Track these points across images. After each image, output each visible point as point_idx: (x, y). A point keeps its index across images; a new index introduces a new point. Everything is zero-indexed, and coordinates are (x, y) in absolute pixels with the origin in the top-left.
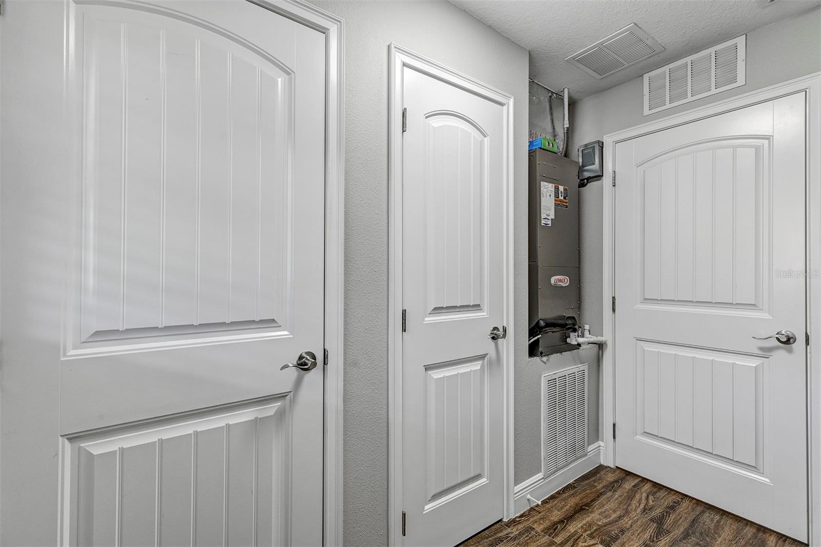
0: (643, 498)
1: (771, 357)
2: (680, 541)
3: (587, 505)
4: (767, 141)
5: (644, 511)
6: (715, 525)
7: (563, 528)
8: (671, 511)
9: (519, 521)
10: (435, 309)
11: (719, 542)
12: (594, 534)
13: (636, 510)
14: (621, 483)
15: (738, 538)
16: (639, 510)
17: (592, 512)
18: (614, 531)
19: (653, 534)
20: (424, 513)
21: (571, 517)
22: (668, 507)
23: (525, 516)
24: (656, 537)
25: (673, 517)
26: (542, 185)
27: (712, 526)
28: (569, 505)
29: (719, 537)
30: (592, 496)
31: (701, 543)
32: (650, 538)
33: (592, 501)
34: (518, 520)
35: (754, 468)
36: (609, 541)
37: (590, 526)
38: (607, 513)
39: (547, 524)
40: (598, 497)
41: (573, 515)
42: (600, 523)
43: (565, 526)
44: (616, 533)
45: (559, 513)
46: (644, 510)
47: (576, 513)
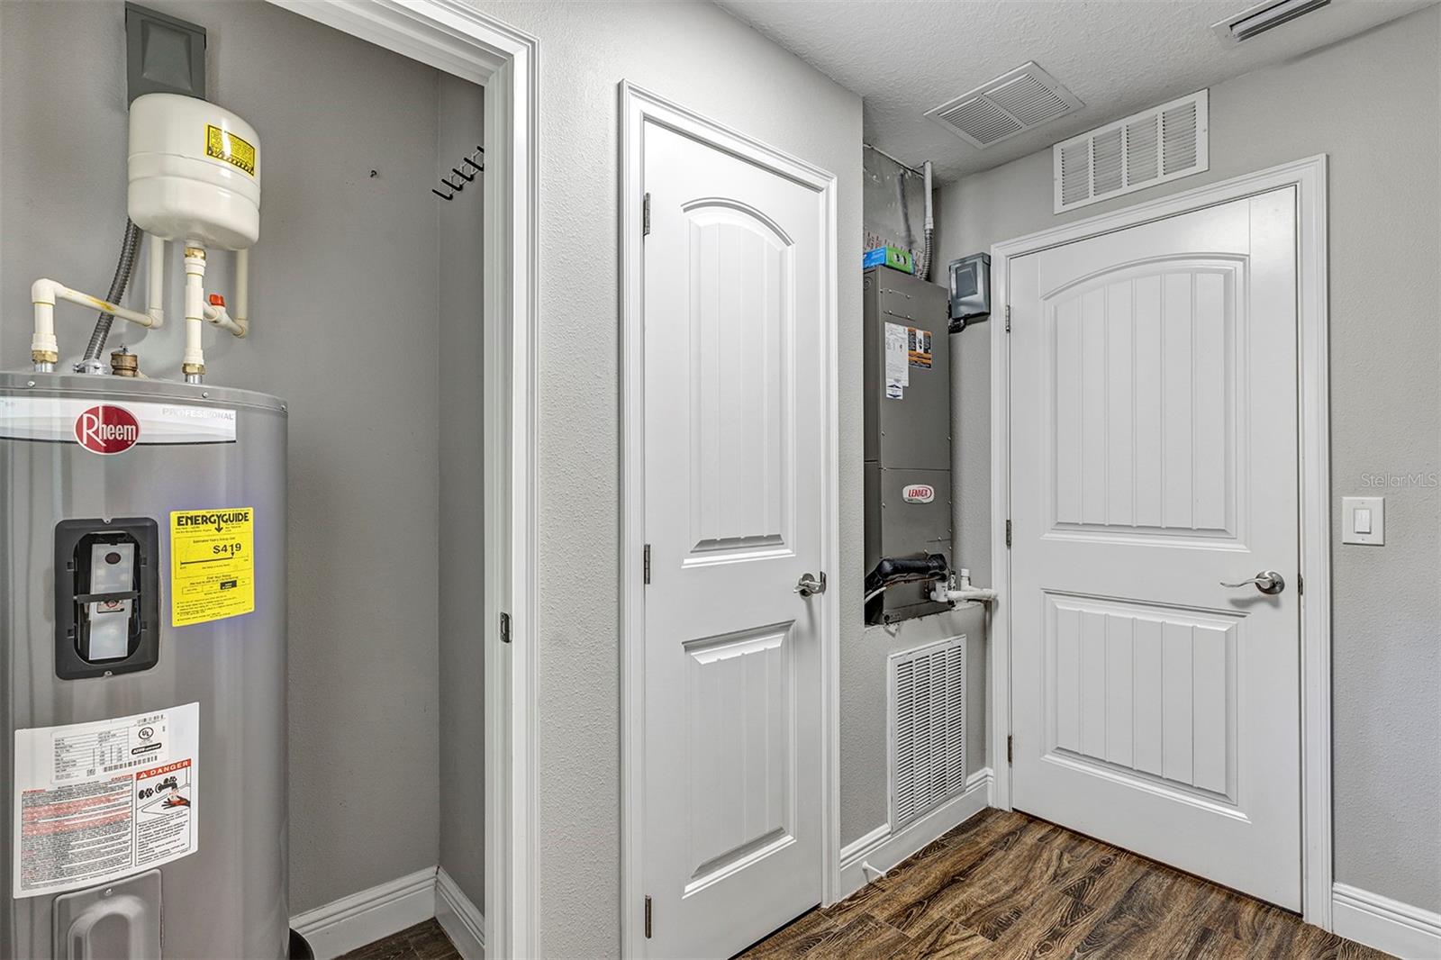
0: (1054, 858)
1: (1249, 615)
2: (1108, 922)
3: (963, 874)
4: (1242, 263)
5: (1054, 879)
6: (1163, 895)
7: (921, 914)
8: (1097, 876)
9: (848, 906)
10: (702, 543)
11: (1167, 920)
12: (972, 921)
13: (1041, 877)
14: (1021, 835)
15: (1198, 911)
16: (1046, 877)
17: (970, 885)
18: (1004, 912)
19: (1066, 914)
20: (684, 898)
21: (935, 895)
22: (1093, 870)
23: (859, 897)
24: (1071, 919)
25: (1099, 885)
26: (886, 329)
27: (1159, 896)
28: (933, 875)
29: (1169, 912)
30: (971, 860)
31: (1140, 922)
32: (1061, 920)
33: (970, 868)
34: (846, 904)
35: (1222, 797)
36: (996, 929)
37: (965, 907)
38: (994, 885)
39: (895, 907)
40: (982, 859)
41: (939, 892)
42: (981, 902)
43: (924, 911)
44: (1007, 917)
45: (916, 889)
46: (1055, 876)
47: (943, 888)
